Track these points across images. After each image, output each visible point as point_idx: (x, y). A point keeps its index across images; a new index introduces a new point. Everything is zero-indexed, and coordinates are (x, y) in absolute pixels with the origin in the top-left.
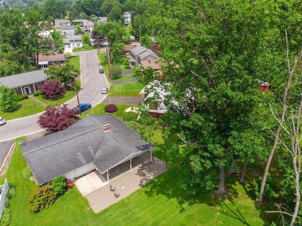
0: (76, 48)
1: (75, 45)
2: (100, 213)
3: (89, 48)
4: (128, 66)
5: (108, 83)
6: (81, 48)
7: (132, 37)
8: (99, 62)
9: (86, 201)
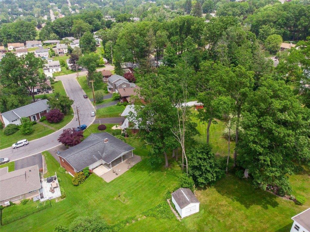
0: (55, 72)
1: (54, 70)
2: (110, 182)
3: (67, 71)
4: (107, 91)
5: (93, 107)
6: (60, 72)
7: (105, 60)
8: (80, 87)
9: (101, 178)
